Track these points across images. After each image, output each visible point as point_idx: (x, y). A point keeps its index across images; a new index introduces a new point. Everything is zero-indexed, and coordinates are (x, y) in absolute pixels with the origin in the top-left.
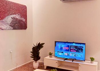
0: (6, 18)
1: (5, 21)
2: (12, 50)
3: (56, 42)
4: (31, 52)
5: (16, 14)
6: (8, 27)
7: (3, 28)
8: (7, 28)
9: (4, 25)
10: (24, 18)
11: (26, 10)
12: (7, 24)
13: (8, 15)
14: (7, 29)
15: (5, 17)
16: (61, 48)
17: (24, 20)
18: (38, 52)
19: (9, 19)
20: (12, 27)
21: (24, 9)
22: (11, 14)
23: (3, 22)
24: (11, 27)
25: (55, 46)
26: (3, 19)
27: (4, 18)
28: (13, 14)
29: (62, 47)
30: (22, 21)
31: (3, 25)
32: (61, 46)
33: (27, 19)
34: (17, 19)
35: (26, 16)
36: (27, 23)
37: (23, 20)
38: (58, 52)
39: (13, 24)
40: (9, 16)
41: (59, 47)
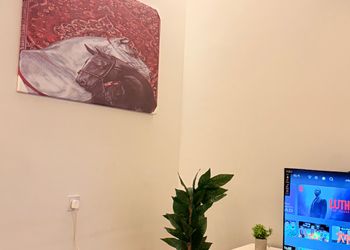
0: (63, 44)
1: (57, 57)
2: (78, 198)
3: (289, 173)
4: (167, 216)
5: (109, 37)
6: (68, 89)
7: (41, 88)
8: (63, 91)
9: (50, 74)
10: (145, 62)
11: (158, 28)
12: (66, 71)
13: (72, 34)
14: (63, 96)
15: (58, 39)
16: (320, 206)
17: (145, 71)
18: (200, 218)
19: (75, 52)
20: (88, 89)
21: (147, 25)
22: (88, 34)
23: (45, 58)
24: (82, 90)
25: (287, 192)
26: (44, 46)
27: (51, 43)
28: (99, 35)
29: (322, 197)
30: (134, 71)
31: (45, 75)
32: (317, 195)
33: (156, 68)
34: (113, 58)
35: (157, 56)
36: (156, 84)
37: (141, 72)
38: (301, 224)
39: (93, 81)
40: (75, 39)
41: (309, 201)
